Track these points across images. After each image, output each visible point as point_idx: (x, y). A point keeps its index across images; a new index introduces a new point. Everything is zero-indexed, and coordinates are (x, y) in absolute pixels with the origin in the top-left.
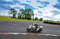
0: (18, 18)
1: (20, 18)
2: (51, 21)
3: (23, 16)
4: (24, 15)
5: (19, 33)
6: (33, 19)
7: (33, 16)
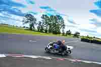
0: (38, 31)
1: (41, 30)
2: (94, 37)
4: (49, 26)
6: (63, 34)
7: (64, 28)
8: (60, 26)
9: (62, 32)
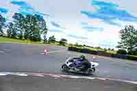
0: (8, 37)
1: (12, 35)
2: (85, 45)
3: (19, 32)
5: (8, 73)
6: (45, 41)
7: (46, 33)
8: (41, 30)
9: (43, 38)
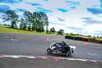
2: (78, 34)
3: (28, 25)
4: (32, 23)
6: (47, 31)
9: (45, 30)
